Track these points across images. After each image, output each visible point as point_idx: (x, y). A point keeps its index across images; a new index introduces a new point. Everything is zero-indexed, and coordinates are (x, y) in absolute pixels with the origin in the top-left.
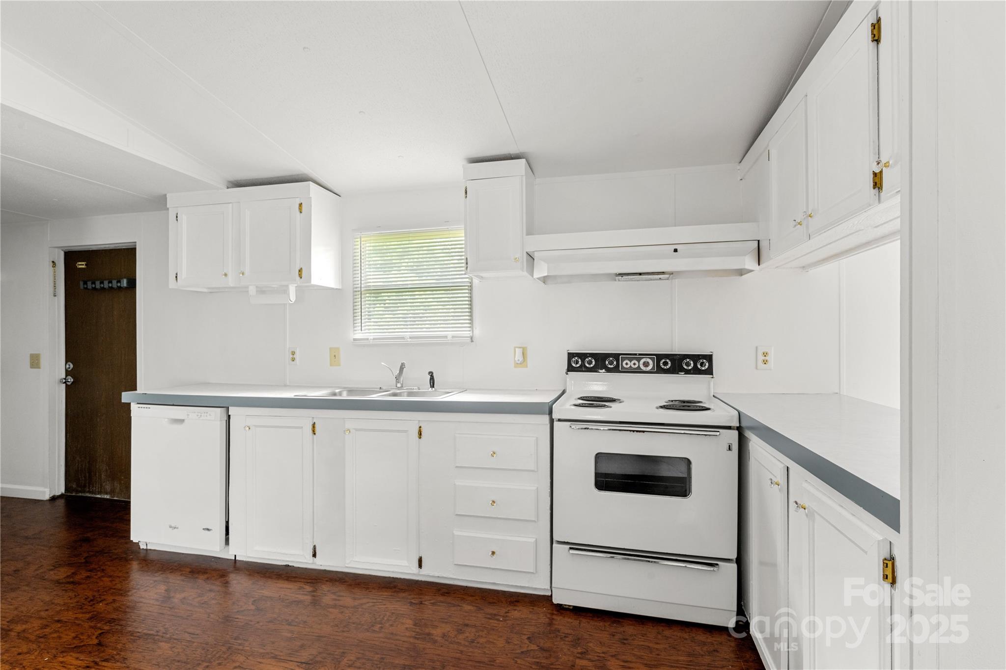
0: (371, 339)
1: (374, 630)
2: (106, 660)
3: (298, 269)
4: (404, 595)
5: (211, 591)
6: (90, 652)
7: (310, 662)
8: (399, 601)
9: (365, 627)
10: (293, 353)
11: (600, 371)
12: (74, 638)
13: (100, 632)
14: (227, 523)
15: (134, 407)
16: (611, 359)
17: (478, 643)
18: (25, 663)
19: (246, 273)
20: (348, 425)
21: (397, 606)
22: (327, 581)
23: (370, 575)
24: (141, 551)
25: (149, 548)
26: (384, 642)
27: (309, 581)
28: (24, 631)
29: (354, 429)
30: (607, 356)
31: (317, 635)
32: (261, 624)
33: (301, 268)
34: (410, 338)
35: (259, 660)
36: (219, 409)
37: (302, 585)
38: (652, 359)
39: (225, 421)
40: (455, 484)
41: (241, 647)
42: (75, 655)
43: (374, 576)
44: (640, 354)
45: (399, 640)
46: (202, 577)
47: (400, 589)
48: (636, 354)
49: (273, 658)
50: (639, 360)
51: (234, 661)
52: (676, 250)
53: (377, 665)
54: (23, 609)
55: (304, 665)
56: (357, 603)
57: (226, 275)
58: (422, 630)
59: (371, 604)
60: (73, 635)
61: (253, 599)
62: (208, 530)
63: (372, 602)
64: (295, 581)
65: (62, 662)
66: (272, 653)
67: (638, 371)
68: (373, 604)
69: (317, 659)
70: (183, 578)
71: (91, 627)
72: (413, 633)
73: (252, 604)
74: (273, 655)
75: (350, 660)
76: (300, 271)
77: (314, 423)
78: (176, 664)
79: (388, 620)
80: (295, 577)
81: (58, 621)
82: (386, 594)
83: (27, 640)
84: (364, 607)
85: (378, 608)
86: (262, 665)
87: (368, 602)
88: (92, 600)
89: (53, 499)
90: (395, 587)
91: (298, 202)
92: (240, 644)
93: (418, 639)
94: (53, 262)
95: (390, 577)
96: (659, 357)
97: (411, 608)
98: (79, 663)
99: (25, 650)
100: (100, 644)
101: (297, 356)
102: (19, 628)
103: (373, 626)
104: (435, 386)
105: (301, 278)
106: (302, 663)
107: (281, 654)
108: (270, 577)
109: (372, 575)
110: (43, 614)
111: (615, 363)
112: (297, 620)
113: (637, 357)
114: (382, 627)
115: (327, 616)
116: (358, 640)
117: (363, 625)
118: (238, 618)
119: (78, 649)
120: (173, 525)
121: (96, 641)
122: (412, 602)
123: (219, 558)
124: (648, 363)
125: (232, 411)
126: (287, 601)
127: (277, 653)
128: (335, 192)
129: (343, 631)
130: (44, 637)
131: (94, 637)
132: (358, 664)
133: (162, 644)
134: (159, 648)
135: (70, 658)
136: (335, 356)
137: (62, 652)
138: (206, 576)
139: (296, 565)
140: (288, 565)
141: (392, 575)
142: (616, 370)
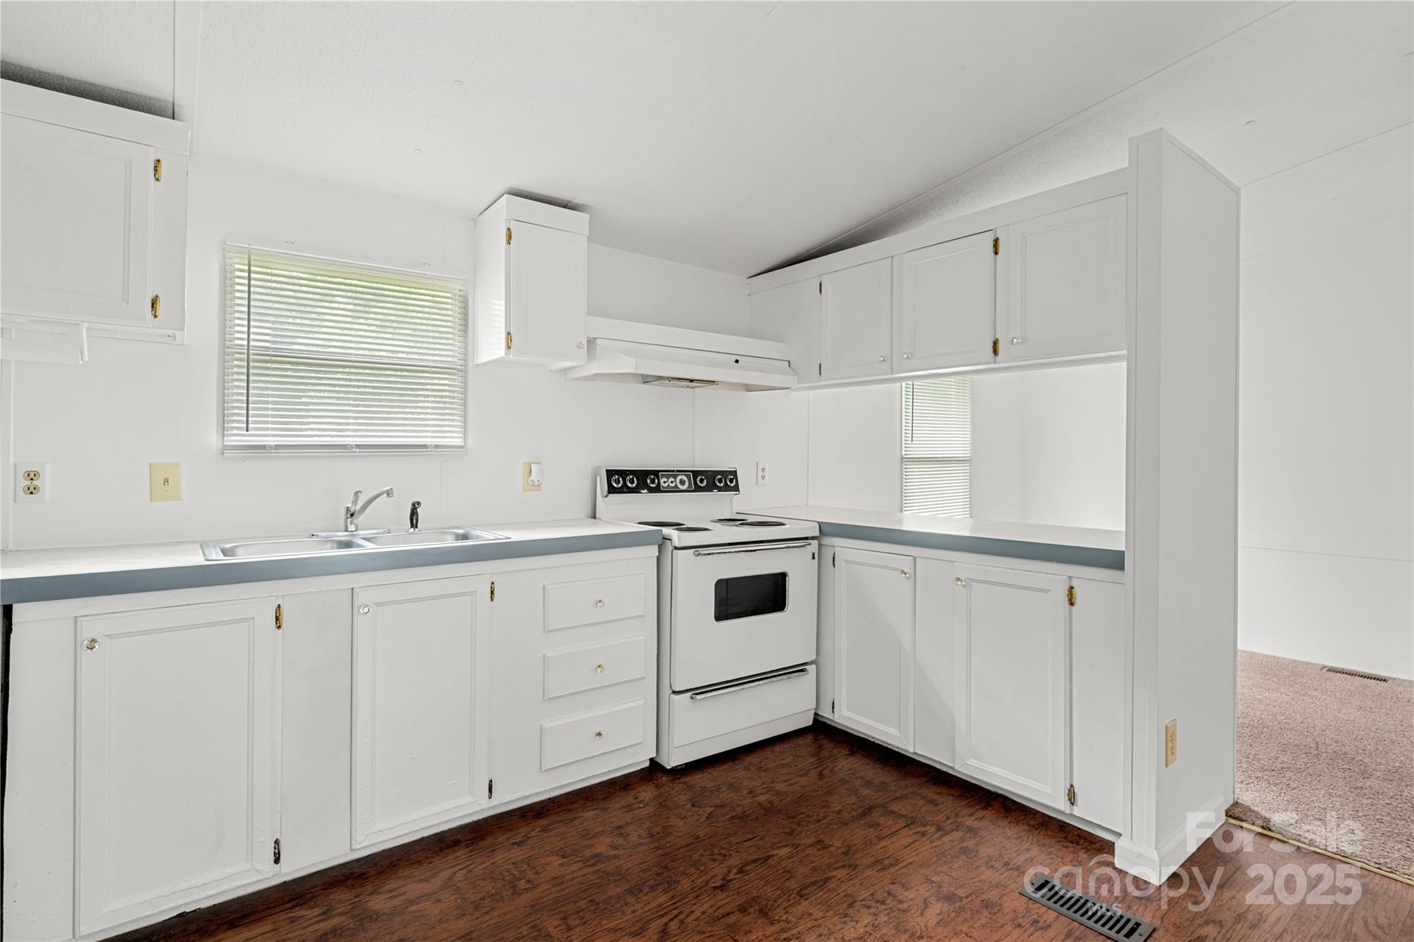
11: (643, 491)
16: (652, 477)
30: (647, 473)
33: (157, 296)
38: (688, 477)
43: (399, 846)
44: (677, 471)
48: (673, 471)
50: (675, 477)
52: (737, 361)
67: (676, 490)
96: (696, 473)
104: (418, 525)
111: (656, 481)
113: (673, 473)
124: (684, 481)
142: (658, 490)
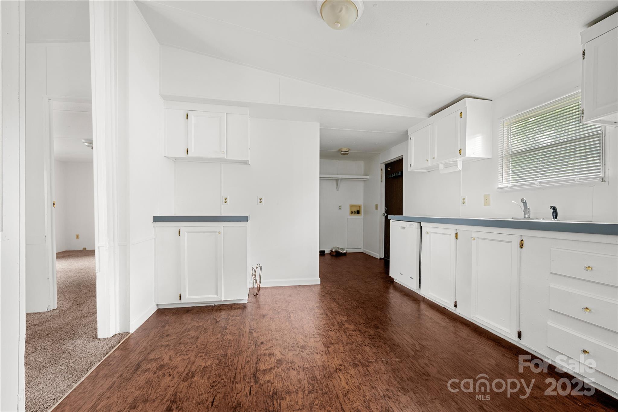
0: (509, 187)
1: (467, 353)
2: (361, 308)
3: (459, 149)
4: (502, 349)
5: (406, 303)
6: (360, 303)
7: (424, 346)
8: (496, 350)
9: (463, 349)
10: (464, 199)
12: (359, 298)
13: (366, 299)
14: (420, 278)
15: (391, 221)
17: (540, 401)
18: (345, 299)
19: (435, 158)
20: (474, 235)
21: (491, 351)
22: (459, 322)
23: (487, 331)
24: (394, 282)
25: (397, 282)
26: (468, 361)
27: (450, 318)
28: (350, 291)
29: (477, 238)
31: (436, 339)
32: (416, 323)
34: (540, 183)
35: (405, 333)
36: (417, 223)
37: (445, 317)
39: (419, 229)
40: (549, 286)
41: (402, 326)
42: (356, 302)
45: (480, 366)
46: (407, 298)
47: (502, 345)
49: (411, 336)
51: (396, 329)
53: (456, 367)
54: (353, 285)
55: (421, 345)
56: (468, 338)
57: (427, 160)
58: (499, 370)
59: (476, 342)
60: (359, 297)
61: (419, 313)
62: (412, 278)
63: (477, 342)
64: (443, 315)
65: (352, 302)
66: (412, 334)
68: (477, 343)
69: (428, 347)
70: (400, 295)
71: (364, 297)
72: (492, 368)
73: (418, 315)
74: (411, 335)
75: (443, 356)
76: (460, 150)
77: (457, 233)
78: (378, 319)
79: (480, 354)
80: (444, 314)
81: (359, 292)
82: (490, 343)
83: (349, 293)
84: (471, 341)
85: (479, 346)
86: (405, 336)
87: (475, 340)
88: (370, 290)
89: (381, 259)
90: (499, 343)
91: (460, 112)
92: (402, 325)
93: (492, 372)
94: (381, 169)
95: (500, 337)
97: (502, 357)
98: (355, 305)
99: (347, 295)
100: (363, 303)
101: (466, 201)
102: (349, 289)
103: (468, 351)
105: (461, 154)
106: (420, 344)
107: (415, 336)
108: (433, 309)
109: (489, 331)
110: (357, 288)
112: (432, 329)
114: (473, 355)
115: (447, 335)
116: (454, 352)
117: (463, 348)
118: (408, 316)
119: (357, 301)
120: (401, 273)
121: (363, 301)
122: (504, 355)
123: (418, 294)
125: (423, 224)
126: (433, 321)
127: (413, 335)
128: (487, 99)
129: (450, 345)
130: (353, 294)
131: (363, 300)
132: (446, 360)
133: (379, 311)
134: (377, 312)
135: (354, 302)
136: (487, 200)
137: (354, 300)
138: (408, 298)
139: (449, 309)
140: (445, 308)
141: (502, 337)
